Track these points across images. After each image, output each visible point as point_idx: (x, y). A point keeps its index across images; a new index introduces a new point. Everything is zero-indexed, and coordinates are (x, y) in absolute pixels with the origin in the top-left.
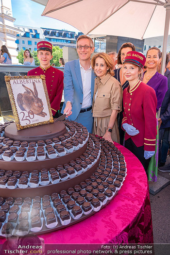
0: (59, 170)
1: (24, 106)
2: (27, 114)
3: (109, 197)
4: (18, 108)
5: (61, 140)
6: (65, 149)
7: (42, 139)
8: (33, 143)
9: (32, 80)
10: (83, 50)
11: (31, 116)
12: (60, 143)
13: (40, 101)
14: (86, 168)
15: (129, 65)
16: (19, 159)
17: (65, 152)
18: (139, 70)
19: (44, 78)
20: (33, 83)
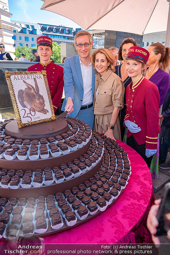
0: (62, 168)
1: (25, 103)
2: (28, 111)
3: (115, 196)
4: (19, 104)
5: (64, 138)
6: (69, 147)
7: (45, 136)
8: (35, 141)
9: (33, 76)
11: (33, 113)
12: (64, 141)
14: (91, 167)
15: (131, 62)
16: (22, 158)
17: (69, 150)
18: (143, 66)
19: (46, 74)
20: (35, 79)
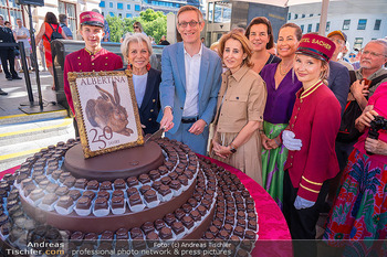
1: (97, 119)
2: (100, 132)
4: (87, 122)
7: (122, 176)
8: (107, 184)
9: (112, 78)
10: (188, 28)
11: (108, 135)
13: (124, 110)
17: (158, 201)
18: (323, 65)
20: (114, 83)
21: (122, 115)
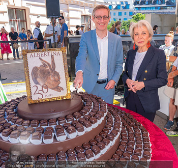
1: (38, 80)
2: (40, 88)
4: (31, 81)
9: (51, 53)
11: (45, 90)
13: (58, 74)
20: (52, 56)
21: (56, 77)
